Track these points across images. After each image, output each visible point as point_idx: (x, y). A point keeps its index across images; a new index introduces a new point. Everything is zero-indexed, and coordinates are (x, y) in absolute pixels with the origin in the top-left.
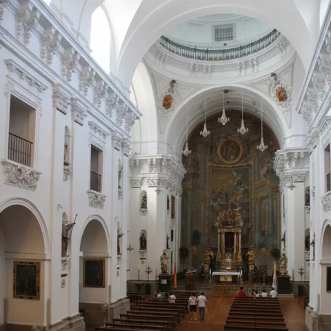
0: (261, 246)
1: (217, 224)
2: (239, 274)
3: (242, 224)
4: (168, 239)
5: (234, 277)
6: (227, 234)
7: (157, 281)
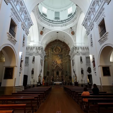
3: (61, 68)
4: (40, 72)
7: (37, 85)
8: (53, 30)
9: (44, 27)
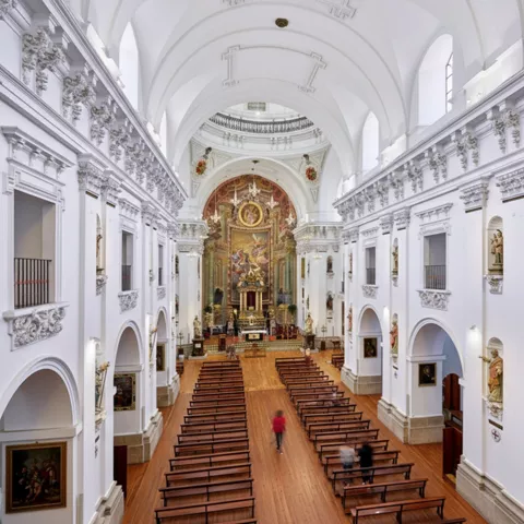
0: (280, 302)
1: (240, 284)
2: (265, 332)
3: (262, 283)
5: (261, 335)
6: (248, 293)
8: (241, 155)
9: (210, 149)
